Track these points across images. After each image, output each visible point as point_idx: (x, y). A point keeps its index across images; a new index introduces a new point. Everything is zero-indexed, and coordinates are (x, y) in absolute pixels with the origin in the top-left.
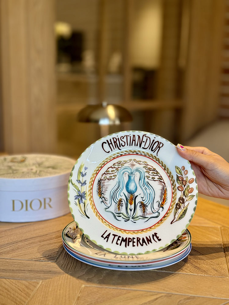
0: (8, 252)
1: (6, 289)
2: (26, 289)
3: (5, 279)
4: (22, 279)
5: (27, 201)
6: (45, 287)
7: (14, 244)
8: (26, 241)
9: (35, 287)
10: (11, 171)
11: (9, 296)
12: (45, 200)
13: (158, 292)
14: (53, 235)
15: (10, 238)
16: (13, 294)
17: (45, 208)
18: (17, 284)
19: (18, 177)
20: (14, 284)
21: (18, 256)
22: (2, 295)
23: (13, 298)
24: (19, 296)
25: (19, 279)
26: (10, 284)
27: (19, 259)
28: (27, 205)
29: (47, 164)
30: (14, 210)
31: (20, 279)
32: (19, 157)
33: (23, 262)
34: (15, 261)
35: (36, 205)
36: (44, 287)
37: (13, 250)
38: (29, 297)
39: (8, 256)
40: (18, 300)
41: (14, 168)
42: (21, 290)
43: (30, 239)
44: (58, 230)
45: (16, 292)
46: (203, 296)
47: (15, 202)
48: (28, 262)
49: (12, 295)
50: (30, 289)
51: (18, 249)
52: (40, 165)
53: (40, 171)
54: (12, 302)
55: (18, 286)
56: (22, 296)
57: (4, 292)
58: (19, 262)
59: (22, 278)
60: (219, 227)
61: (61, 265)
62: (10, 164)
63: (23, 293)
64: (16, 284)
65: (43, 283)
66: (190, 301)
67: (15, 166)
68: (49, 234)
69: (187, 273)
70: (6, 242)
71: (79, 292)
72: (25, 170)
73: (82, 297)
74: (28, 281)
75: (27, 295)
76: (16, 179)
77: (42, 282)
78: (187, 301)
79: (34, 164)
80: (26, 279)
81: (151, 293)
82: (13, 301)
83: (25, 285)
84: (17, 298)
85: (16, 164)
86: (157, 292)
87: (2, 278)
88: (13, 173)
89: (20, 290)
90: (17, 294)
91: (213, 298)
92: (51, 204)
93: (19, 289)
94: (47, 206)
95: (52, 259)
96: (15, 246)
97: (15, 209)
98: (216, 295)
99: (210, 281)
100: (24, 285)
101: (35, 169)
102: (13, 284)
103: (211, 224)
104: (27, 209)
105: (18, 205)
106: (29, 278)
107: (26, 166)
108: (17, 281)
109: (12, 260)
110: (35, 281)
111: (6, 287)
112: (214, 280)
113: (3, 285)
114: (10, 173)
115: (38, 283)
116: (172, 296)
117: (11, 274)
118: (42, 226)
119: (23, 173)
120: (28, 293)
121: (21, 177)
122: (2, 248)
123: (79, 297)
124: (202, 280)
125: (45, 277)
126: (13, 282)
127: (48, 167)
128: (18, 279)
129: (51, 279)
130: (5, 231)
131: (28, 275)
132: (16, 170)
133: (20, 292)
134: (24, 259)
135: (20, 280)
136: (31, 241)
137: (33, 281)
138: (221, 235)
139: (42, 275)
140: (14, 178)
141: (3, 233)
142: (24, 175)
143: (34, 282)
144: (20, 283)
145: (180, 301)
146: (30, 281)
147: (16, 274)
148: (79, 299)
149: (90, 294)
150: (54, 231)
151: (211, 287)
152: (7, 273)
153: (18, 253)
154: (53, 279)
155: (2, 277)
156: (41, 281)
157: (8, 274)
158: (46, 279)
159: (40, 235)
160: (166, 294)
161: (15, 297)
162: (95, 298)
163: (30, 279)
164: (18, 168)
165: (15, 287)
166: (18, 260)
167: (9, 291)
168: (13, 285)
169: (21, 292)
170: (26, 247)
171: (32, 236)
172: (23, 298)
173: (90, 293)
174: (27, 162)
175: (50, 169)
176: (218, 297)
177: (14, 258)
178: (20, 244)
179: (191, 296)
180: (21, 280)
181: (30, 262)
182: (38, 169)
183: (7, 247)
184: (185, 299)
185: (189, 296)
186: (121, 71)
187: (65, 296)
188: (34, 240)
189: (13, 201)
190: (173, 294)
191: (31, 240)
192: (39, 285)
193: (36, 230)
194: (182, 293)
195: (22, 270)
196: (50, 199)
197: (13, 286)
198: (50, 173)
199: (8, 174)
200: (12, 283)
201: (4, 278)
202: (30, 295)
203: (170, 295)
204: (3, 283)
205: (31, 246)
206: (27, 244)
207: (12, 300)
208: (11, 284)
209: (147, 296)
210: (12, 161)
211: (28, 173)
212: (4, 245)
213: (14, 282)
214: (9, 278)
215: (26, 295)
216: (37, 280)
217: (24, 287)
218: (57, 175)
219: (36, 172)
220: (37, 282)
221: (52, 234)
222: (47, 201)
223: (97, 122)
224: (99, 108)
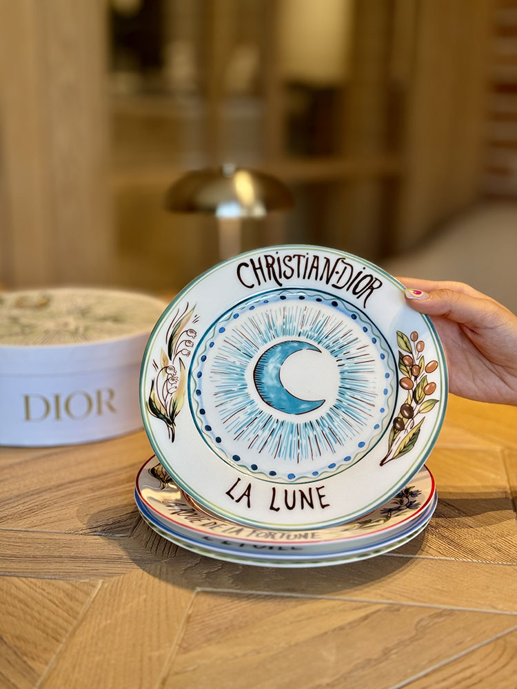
0: (20, 516)
1: (20, 601)
2: (66, 600)
3: (18, 577)
4: (57, 577)
5: (57, 398)
6: (110, 595)
7: (32, 497)
8: (61, 488)
9: (87, 594)
10: (17, 329)
11: (29, 618)
12: (99, 394)
13: (370, 602)
15: (22, 482)
16: (40, 614)
17: (100, 412)
18: (46, 588)
19: (35, 343)
20: (39, 587)
21: (44, 524)
22: (14, 616)
23: (39, 621)
24: (53, 617)
25: (50, 577)
26: (29, 589)
27: (47, 530)
28: (58, 407)
29: (100, 311)
30: (28, 417)
31: (53, 577)
32: (34, 295)
33: (57, 538)
34: (38, 535)
35: (79, 406)
36: (108, 594)
37: (31, 510)
38: (75, 618)
39: (21, 525)
40: (51, 625)
41: (24, 321)
42: (57, 602)
43: (70, 485)
45: (44, 607)
46: (471, 609)
47: (32, 400)
48: (69, 537)
49: (36, 615)
50: (77, 600)
51: (43, 507)
52: (84, 313)
53: (87, 329)
54: (37, 631)
55: (48, 593)
56: (58, 615)
57: (16, 608)
58: (48, 537)
59: (56, 575)
60: (498, 448)
61: (143, 543)
62: (16, 312)
63: (61, 609)
64: (44, 590)
65: (106, 585)
66: (443, 621)
67: (27, 317)
68: (112, 473)
69: (432, 557)
70: (15, 493)
71: (190, 603)
72: (50, 325)
73: (197, 616)
74: (71, 582)
75: (70, 613)
76: (31, 348)
77: (103, 583)
78: (437, 620)
79: (69, 313)
80: (66, 576)
81: (354, 604)
82: (39, 629)
83: (64, 591)
84: (48, 622)
85: (28, 312)
86: (366, 602)
87: (11, 576)
88: (23, 333)
89: (54, 603)
90: (46, 613)
91: (496, 614)
92: (113, 403)
93: (50, 600)
94: (105, 408)
95: (123, 530)
96: (35, 501)
97: (33, 414)
98: (500, 607)
99: (486, 574)
100: (62, 591)
101: (73, 323)
102: (38, 590)
103: (479, 444)
104: (58, 417)
105: (37, 408)
106: (72, 575)
107: (52, 316)
108: (46, 582)
109: (30, 533)
110: (87, 580)
111: (22, 596)
112: (494, 572)
113: (14, 591)
114: (17, 334)
115: (94, 586)
116: (402, 610)
117: (30, 565)
118: (95, 453)
119: (47, 332)
120: (72, 609)
121: (43, 343)
122: (7, 507)
123: (189, 617)
124: (469, 571)
125: (110, 571)
126: (36, 585)
127: (104, 319)
128: (46, 577)
129: (123, 576)
130: (11, 466)
131: (70, 566)
132: (30, 326)
133: (54, 606)
134: (58, 531)
135: (51, 579)
136: (71, 490)
137: (82, 581)
138: (503, 468)
139: (101, 566)
140: (27, 344)
141: (6, 471)
142: (49, 336)
143: (84, 583)
144: (53, 585)
145: (421, 620)
146: (76, 582)
147: (42, 566)
148: (191, 620)
149: (214, 609)
151: (488, 587)
152: (21, 564)
153: (45, 516)
154: (128, 575)
155: (10, 574)
156: (101, 581)
157: (23, 566)
158: (111, 575)
159: (92, 476)
160: (387, 605)
161: (43, 618)
162: (226, 618)
163: (74, 577)
164: (33, 322)
165: (43, 595)
166: (44, 532)
167: (28, 606)
168: (36, 591)
169: (57, 606)
170: (62, 504)
171: (73, 478)
172: (60, 621)
173: (215, 606)
174: (53, 307)
175: (109, 324)
176: (507, 610)
177: (35, 529)
178: (47, 496)
179: (445, 610)
180: (55, 579)
181: (73, 537)
182: (82, 324)
183: (16, 504)
184: (430, 616)
185: (440, 609)
186: (257, 89)
187: (158, 614)
188: (77, 487)
189: (27, 399)
190: (402, 606)
191: (72, 487)
192: (97, 590)
193: (82, 463)
194: (424, 602)
195: (55, 557)
196: (112, 393)
197: (37, 594)
198: (110, 332)
199: (11, 335)
200: (34, 587)
201: (14, 576)
202: (77, 613)
203: (396, 607)
204: (14, 587)
205: (72, 500)
206: (63, 495)
207: (37, 627)
208: (33, 589)
209: (344, 610)
210: (20, 304)
211: (58, 332)
212: (11, 499)
213: (38, 583)
214: (26, 575)
215: (68, 614)
216: (92, 578)
217: (62, 595)
218: (125, 337)
219: (77, 330)
220: (91, 582)
222: (105, 396)
223: (212, 210)
224: (215, 177)
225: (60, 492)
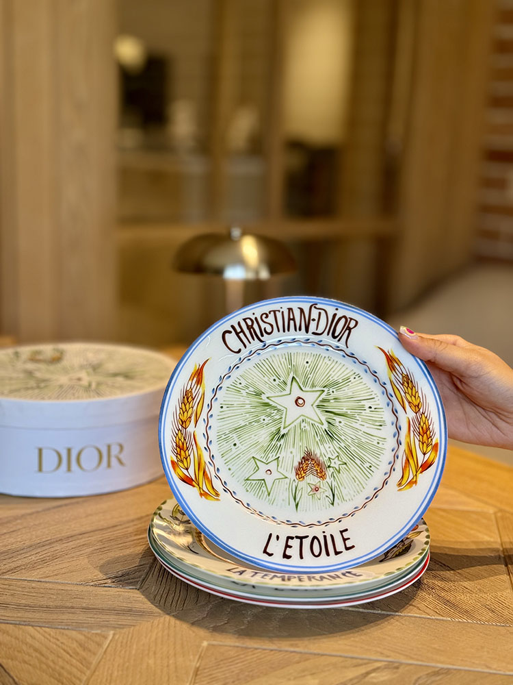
0: (33, 566)
1: (36, 650)
2: (80, 650)
3: (33, 626)
4: (70, 627)
5: (69, 451)
6: (121, 646)
7: (44, 548)
8: (71, 539)
9: (99, 645)
10: (32, 383)
11: (44, 667)
12: (109, 447)
13: (370, 660)
14: (128, 527)
15: (34, 533)
16: (54, 663)
17: (109, 465)
18: (59, 638)
19: (50, 398)
20: (53, 637)
21: (56, 575)
22: (30, 665)
23: (54, 670)
24: (68, 667)
25: (63, 627)
26: (43, 638)
27: (59, 581)
28: (69, 459)
29: (111, 367)
30: (40, 469)
31: (66, 627)
32: (48, 349)
33: (69, 589)
34: (50, 586)
35: (89, 459)
36: (119, 646)
37: (43, 561)
38: (88, 668)
39: (35, 575)
40: (65, 674)
41: (38, 375)
42: (70, 652)
43: (80, 537)
44: (139, 515)
45: (58, 657)
46: (467, 668)
47: (44, 452)
48: (81, 588)
49: (51, 664)
50: (90, 651)
51: (54, 558)
52: (95, 368)
53: (99, 384)
54: (53, 680)
55: (62, 643)
56: (72, 665)
57: (32, 657)
58: (60, 587)
59: (69, 625)
60: (491, 511)
61: (152, 596)
62: (30, 366)
63: (74, 658)
64: (58, 640)
65: (117, 637)
66: (440, 680)
67: (42, 371)
68: (120, 525)
69: (429, 617)
70: (28, 543)
71: (197, 657)
72: (64, 380)
73: (205, 669)
74: (84, 633)
75: (84, 663)
76: (47, 402)
77: (114, 634)
78: (433, 678)
79: (82, 367)
80: (78, 626)
81: (355, 661)
82: (53, 678)
83: (77, 641)
84: (62, 671)
85: (42, 366)
86: (366, 659)
87: (26, 625)
88: (38, 387)
89: (68, 653)
90: (61, 662)
91: (490, 673)
92: (121, 456)
93: (65, 650)
94: (114, 461)
95: (132, 583)
96: (46, 551)
97: (44, 468)
98: (494, 666)
99: (481, 634)
100: (75, 642)
101: (86, 378)
102: (52, 639)
103: (473, 505)
104: (69, 469)
105: (50, 460)
106: (85, 625)
107: (65, 371)
108: (60, 633)
109: (43, 584)
110: (99, 631)
111: (37, 645)
112: (488, 632)
113: (29, 640)
114: (32, 388)
115: (105, 638)
116: (401, 667)
117: (44, 615)
118: (103, 505)
119: (61, 386)
120: (85, 659)
121: (58, 398)
122: (19, 557)
123: (197, 670)
124: (464, 632)
125: (120, 623)
126: (50, 635)
127: (115, 375)
128: (60, 627)
129: (133, 628)
130: (23, 516)
131: (81, 617)
132: (44, 381)
133: (68, 656)
134: (69, 582)
135: (64, 629)
136: (82, 542)
137: (93, 632)
139: (112, 618)
140: (43, 399)
141: (19, 521)
142: (63, 391)
143: (96, 634)
144: (67, 635)
145: (419, 678)
146: (88, 633)
147: (55, 616)
148: (199, 673)
149: (221, 663)
150: (132, 517)
151: (482, 647)
152: (35, 614)
153: (57, 567)
154: (137, 628)
155: (25, 623)
156: (112, 633)
157: (37, 615)
158: (122, 627)
159: (101, 528)
160: (386, 663)
161: (58, 668)
162: (233, 672)
163: (86, 627)
164: (47, 376)
165: (56, 645)
166: (56, 583)
167: (43, 655)
168: (50, 641)
169: (71, 656)
170: (73, 555)
171: (83, 530)
172: (74, 670)
173: (222, 660)
174: (65, 363)
176: (500, 670)
177: (47, 580)
178: (58, 547)
179: (442, 669)
180: (68, 629)
181: (85, 589)
182: (94, 379)
183: (29, 554)
184: (427, 674)
185: (437, 667)
187: (168, 666)
188: (87, 539)
189: (40, 451)
190: (401, 664)
191: (81, 538)
192: (108, 642)
193: (91, 515)
194: (422, 661)
195: (66, 608)
196: (121, 447)
197: (51, 644)
198: (121, 389)
199: (27, 389)
200: (48, 637)
201: (29, 625)
202: (91, 663)
203: (396, 665)
204: (29, 637)
205: (82, 552)
206: (73, 546)
207: (51, 676)
208: (47, 639)
209: (345, 667)
210: (34, 359)
211: (72, 387)
212: (24, 549)
213: (52, 633)
214: (41, 625)
215: (82, 664)
216: (104, 629)
217: (75, 645)
218: (136, 393)
219: (90, 385)
220: (103, 633)
221: (127, 525)
222: (115, 450)
223: (219, 272)
224: (223, 240)
225: (71, 543)
